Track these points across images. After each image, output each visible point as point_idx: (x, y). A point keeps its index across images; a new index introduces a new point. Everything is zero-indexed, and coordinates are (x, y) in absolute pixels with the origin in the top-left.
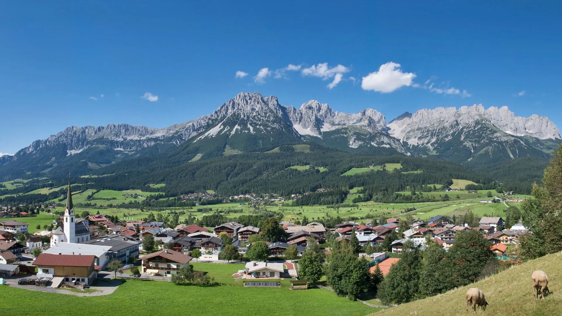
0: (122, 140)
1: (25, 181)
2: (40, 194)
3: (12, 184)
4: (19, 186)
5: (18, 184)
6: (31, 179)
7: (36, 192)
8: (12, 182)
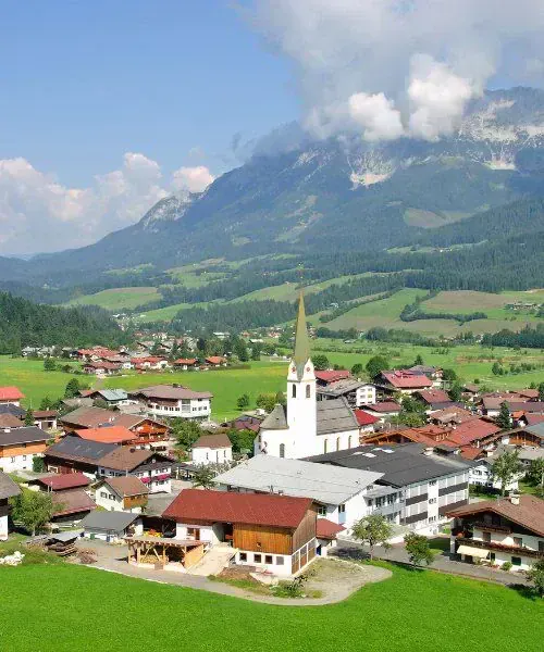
0: (514, 137)
1: (234, 265)
2: (273, 301)
3: (198, 273)
4: (216, 278)
5: (212, 275)
6: (250, 260)
7: (260, 295)
8: (196, 266)
